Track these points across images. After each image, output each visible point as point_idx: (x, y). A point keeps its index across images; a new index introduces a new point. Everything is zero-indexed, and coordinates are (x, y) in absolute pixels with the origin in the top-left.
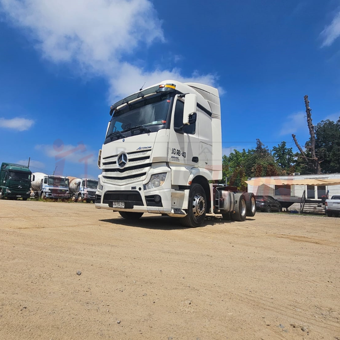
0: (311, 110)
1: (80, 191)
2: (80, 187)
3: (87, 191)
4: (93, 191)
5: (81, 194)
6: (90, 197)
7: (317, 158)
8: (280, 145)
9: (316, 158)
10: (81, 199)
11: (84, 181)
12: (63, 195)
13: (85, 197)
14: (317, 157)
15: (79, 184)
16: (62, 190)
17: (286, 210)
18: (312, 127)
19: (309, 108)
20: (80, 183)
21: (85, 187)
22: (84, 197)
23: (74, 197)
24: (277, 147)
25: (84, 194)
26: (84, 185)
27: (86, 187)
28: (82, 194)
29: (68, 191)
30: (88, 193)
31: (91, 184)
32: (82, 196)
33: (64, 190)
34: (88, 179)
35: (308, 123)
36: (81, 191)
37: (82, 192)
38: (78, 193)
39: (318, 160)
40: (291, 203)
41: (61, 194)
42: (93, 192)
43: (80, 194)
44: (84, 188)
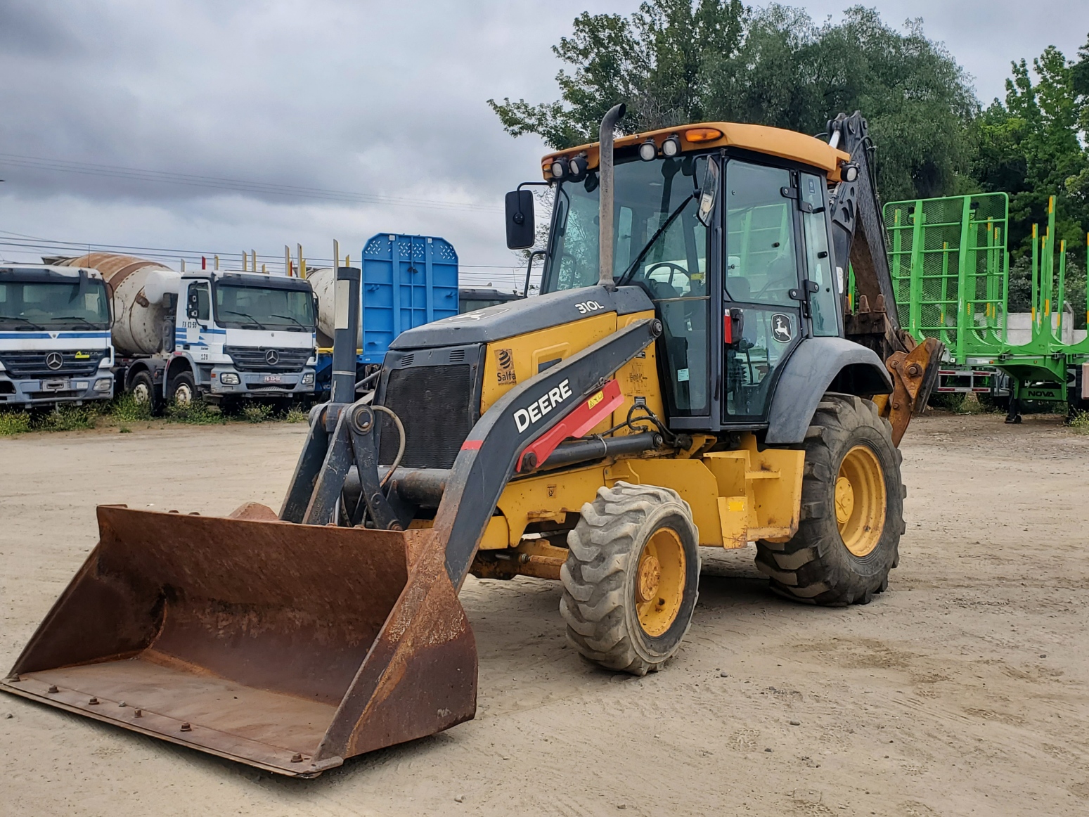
1: (179, 349)
2: (179, 325)
3: (226, 350)
4: (258, 345)
5: (191, 370)
6: (249, 386)
10: (189, 396)
11: (197, 289)
12: (81, 384)
13: (216, 384)
15: (168, 305)
16: (75, 352)
20: (173, 298)
21: (210, 323)
22: (208, 387)
23: (142, 387)
25: (206, 367)
26: (196, 309)
27: (218, 323)
28: (194, 366)
29: (107, 353)
30: (229, 359)
31: (245, 303)
32: (197, 382)
33: (84, 352)
34: (218, 274)
36: (187, 346)
37: (195, 355)
38: (169, 356)
41: (71, 375)
42: (263, 349)
43: (182, 364)
44: (204, 329)
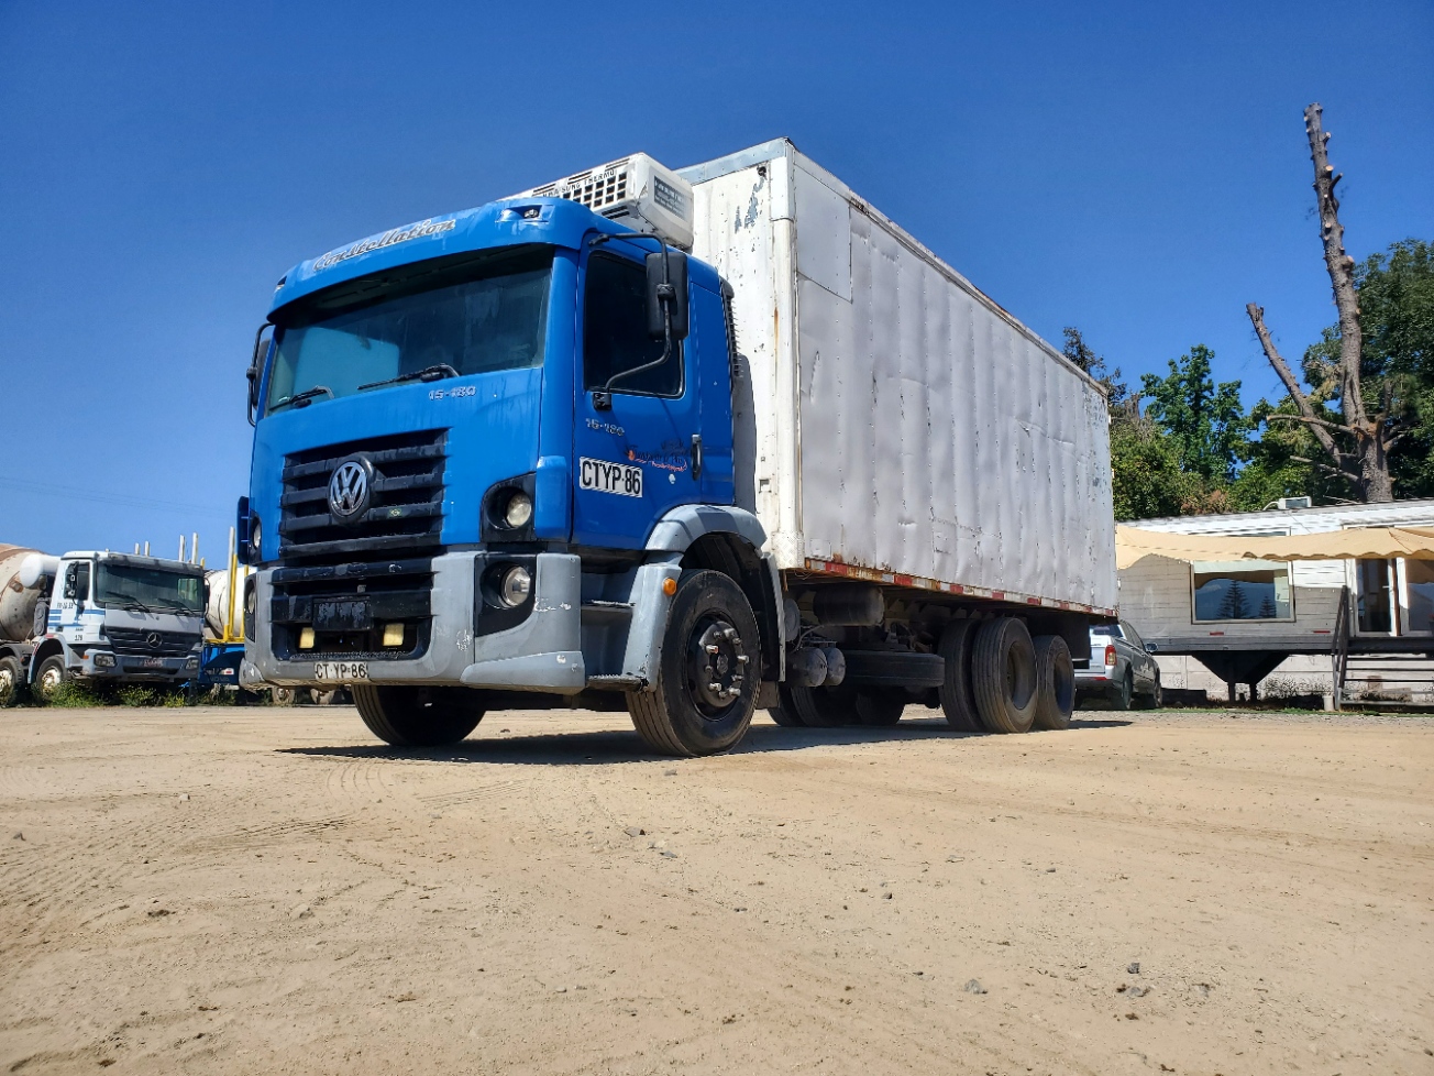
0: (1339, 177)
1: (51, 631)
2: (53, 607)
3: (103, 631)
4: (141, 627)
5: (62, 652)
6: (126, 669)
7: (1373, 427)
8: (1181, 366)
9: (1366, 425)
10: (57, 680)
11: (77, 569)
13: (88, 667)
14: (1371, 420)
17: (1248, 696)
18: (1344, 267)
19: (1329, 168)
20: (49, 579)
21: (89, 603)
22: (79, 669)
24: (1165, 374)
25: (79, 649)
26: (77, 590)
27: (96, 601)
28: (66, 648)
30: (106, 640)
31: (128, 586)
32: (67, 665)
34: (103, 555)
35: (1326, 243)
36: (60, 628)
37: (68, 637)
38: (39, 640)
39: (1378, 432)
40: (1272, 658)
43: (53, 647)
44: (81, 610)
